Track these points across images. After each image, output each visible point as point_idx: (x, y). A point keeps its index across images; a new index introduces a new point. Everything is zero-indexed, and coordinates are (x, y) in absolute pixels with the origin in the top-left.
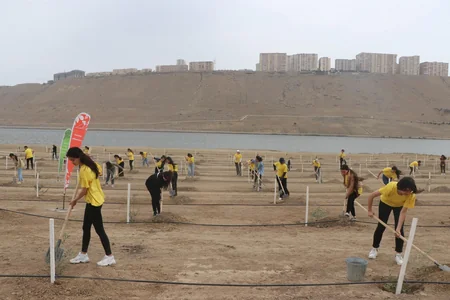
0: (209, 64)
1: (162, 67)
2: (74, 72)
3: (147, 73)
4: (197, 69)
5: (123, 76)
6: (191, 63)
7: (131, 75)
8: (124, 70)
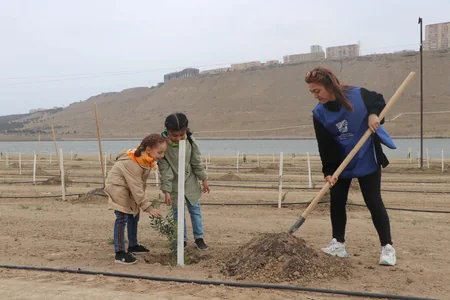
0: (353, 48)
1: (292, 57)
2: (186, 71)
3: (273, 65)
4: (336, 56)
5: (242, 72)
6: (329, 49)
7: (252, 70)
8: (245, 64)
